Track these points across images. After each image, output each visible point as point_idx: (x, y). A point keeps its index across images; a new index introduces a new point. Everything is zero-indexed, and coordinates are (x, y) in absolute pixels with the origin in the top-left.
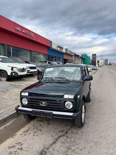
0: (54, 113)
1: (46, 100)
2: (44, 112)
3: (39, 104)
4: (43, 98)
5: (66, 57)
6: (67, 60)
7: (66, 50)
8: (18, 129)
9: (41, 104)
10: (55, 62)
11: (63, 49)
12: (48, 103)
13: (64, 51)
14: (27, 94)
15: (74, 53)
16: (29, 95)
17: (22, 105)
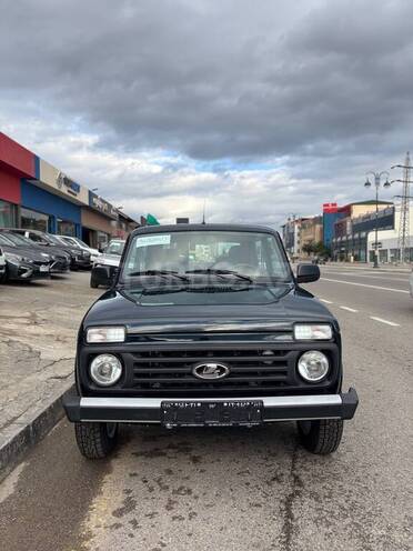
0: (269, 402)
1: (218, 354)
3: (191, 374)
4: (204, 348)
5: (87, 221)
6: (93, 231)
7: (91, 195)
8: (81, 507)
9: (200, 370)
10: (58, 237)
11: (78, 191)
12: (230, 363)
13: (83, 198)
14: (117, 335)
15: (117, 211)
17: (92, 387)
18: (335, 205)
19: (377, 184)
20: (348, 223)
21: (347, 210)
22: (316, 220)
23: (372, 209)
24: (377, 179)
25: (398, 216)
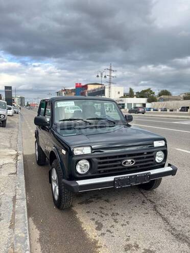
2: (136, 175)
9: (125, 163)
14: (87, 151)
16: (92, 152)
17: (78, 176)
18: (80, 84)
19: (102, 76)
20: (86, 93)
21: (86, 87)
22: (72, 91)
23: (97, 87)
24: (102, 74)
25: (107, 91)
